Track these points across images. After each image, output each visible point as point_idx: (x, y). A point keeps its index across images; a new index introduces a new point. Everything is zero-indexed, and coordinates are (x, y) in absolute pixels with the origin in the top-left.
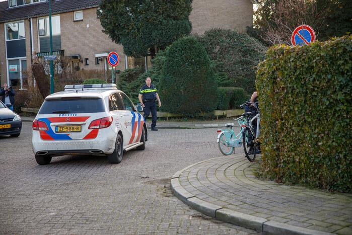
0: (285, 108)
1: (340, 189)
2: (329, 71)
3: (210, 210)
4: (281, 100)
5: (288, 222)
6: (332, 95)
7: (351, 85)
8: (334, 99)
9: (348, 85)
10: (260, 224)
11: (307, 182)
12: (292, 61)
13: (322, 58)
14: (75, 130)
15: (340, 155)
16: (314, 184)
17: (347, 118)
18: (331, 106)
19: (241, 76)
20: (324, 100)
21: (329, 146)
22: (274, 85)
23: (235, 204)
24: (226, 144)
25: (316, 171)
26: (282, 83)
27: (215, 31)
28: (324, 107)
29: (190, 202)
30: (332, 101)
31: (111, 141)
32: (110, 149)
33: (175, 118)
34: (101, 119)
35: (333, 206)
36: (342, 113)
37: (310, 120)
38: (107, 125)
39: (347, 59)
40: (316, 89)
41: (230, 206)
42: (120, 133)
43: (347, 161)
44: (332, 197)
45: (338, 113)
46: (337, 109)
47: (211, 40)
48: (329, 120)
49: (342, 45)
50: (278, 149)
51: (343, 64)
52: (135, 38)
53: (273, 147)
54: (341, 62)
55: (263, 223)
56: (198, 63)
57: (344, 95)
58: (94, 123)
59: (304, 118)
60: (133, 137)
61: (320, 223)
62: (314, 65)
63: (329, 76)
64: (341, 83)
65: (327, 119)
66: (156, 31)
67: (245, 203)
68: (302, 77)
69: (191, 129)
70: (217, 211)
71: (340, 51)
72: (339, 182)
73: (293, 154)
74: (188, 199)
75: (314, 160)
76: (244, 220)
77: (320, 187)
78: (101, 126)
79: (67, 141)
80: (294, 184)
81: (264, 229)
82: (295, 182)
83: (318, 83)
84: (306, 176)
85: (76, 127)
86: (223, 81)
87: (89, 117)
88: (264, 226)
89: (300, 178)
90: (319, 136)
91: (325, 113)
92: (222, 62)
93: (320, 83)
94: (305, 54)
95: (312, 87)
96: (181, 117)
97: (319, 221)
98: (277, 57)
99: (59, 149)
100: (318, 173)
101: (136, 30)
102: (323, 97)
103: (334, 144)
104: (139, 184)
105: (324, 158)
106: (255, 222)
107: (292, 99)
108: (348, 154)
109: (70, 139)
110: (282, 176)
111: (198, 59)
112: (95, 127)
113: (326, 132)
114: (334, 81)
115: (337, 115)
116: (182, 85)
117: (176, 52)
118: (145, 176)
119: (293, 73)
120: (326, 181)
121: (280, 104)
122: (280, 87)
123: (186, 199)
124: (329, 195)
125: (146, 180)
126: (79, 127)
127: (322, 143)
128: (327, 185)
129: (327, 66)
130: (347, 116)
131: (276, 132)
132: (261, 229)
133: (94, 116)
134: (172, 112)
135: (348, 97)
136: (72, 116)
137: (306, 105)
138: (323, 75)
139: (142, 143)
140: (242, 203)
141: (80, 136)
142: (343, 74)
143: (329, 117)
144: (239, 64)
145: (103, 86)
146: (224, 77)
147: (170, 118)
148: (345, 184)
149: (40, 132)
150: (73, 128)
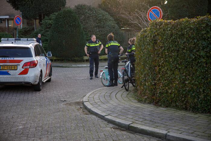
0: (162, 59)
1: (199, 110)
2: (195, 37)
3: (124, 124)
4: (159, 54)
5: (182, 133)
6: (197, 53)
7: (210, 47)
8: (198, 55)
9: (208, 46)
10: (164, 134)
11: (176, 106)
12: (169, 30)
13: (191, 29)
14: (13, 69)
15: (200, 90)
16: (181, 107)
17: (206, 67)
18: (195, 59)
19: (98, 35)
20: (192, 55)
21: (193, 84)
22: (155, 44)
23: (139, 120)
24: (106, 79)
25: (183, 99)
26: (161, 43)
27: (82, 6)
28: (190, 60)
29: (107, 118)
30: (197, 56)
31: (37, 76)
32: (36, 81)
33: (58, 60)
34: (31, 62)
35: (202, 122)
36: (203, 64)
37: (180, 67)
38: (34, 66)
39: (209, 30)
40: (185, 48)
41: (137, 122)
42: (41, 71)
43: (205, 93)
44: (197, 116)
45: (200, 64)
46: (200, 61)
47: (79, 11)
48: (194, 68)
49: (205, 21)
50: (155, 84)
51: (205, 33)
52: (30, 7)
53: (151, 83)
54: (204, 32)
55: (166, 134)
56: (74, 26)
57: (205, 53)
58: (26, 64)
59: (176, 66)
60: (46, 73)
61: (203, 134)
62: (185, 33)
63: (196, 41)
64: (204, 45)
65: (192, 67)
66: (44, 4)
67: (146, 120)
68: (176, 40)
69: (70, 68)
70: (130, 125)
71: (204, 25)
72: (199, 106)
73: (167, 88)
74: (105, 117)
75: (182, 92)
76: (151, 131)
77: (186, 109)
78: (30, 67)
79: (7, 76)
80: (167, 107)
81: (167, 138)
82: (168, 105)
83: (187, 44)
84: (176, 102)
85: (13, 67)
86: (87, 38)
87: (22, 60)
88: (167, 136)
89: (171, 103)
90: (187, 78)
91: (191, 63)
92: (86, 26)
93: (188, 44)
94: (179, 26)
95: (183, 47)
96: (62, 60)
97: (201, 132)
98: (158, 27)
100: (184, 101)
101: (30, 2)
102: (190, 53)
103: (196, 82)
104: (62, 105)
105: (189, 91)
106: (160, 133)
107: (168, 54)
108: (205, 89)
109: (9, 74)
110: (158, 102)
111: (74, 23)
112: (27, 67)
113: (191, 75)
114: (199, 44)
115: (199, 65)
116: (64, 39)
117: (60, 18)
118: (63, 100)
119: (169, 38)
120: (190, 105)
121: (158, 56)
122: (159, 46)
123: (104, 117)
124: (194, 115)
125: (65, 103)
126: (16, 67)
127: (188, 82)
128: (190, 108)
129: (195, 34)
130: (206, 66)
131: (154, 74)
132: (165, 137)
133: (26, 60)
134: (57, 57)
135: (208, 54)
136: (11, 59)
137: (178, 58)
138: (191, 39)
139: (50, 77)
140: (144, 120)
141: (16, 73)
142: (204, 39)
143: (194, 66)
144: (97, 27)
145: (28, 40)
146: (88, 35)
147: (55, 60)
148: (203, 107)
150: (12, 67)
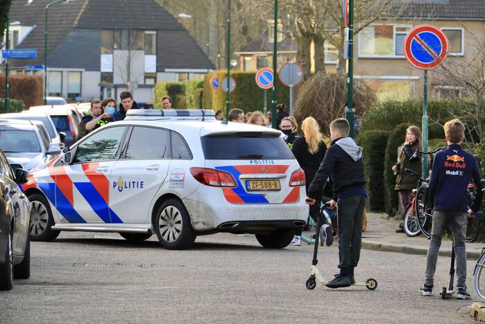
14: (273, 187)
87: (288, 166)
99: (255, 219)
109: (266, 202)
126: (278, 183)
141: (279, 199)
149: (224, 190)
150: (270, 184)
